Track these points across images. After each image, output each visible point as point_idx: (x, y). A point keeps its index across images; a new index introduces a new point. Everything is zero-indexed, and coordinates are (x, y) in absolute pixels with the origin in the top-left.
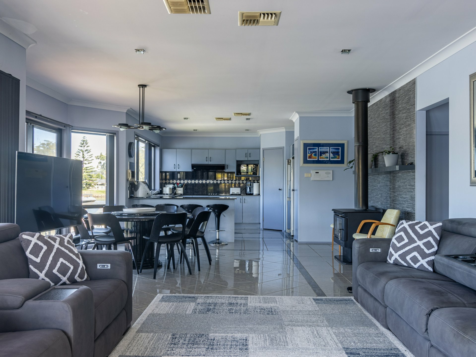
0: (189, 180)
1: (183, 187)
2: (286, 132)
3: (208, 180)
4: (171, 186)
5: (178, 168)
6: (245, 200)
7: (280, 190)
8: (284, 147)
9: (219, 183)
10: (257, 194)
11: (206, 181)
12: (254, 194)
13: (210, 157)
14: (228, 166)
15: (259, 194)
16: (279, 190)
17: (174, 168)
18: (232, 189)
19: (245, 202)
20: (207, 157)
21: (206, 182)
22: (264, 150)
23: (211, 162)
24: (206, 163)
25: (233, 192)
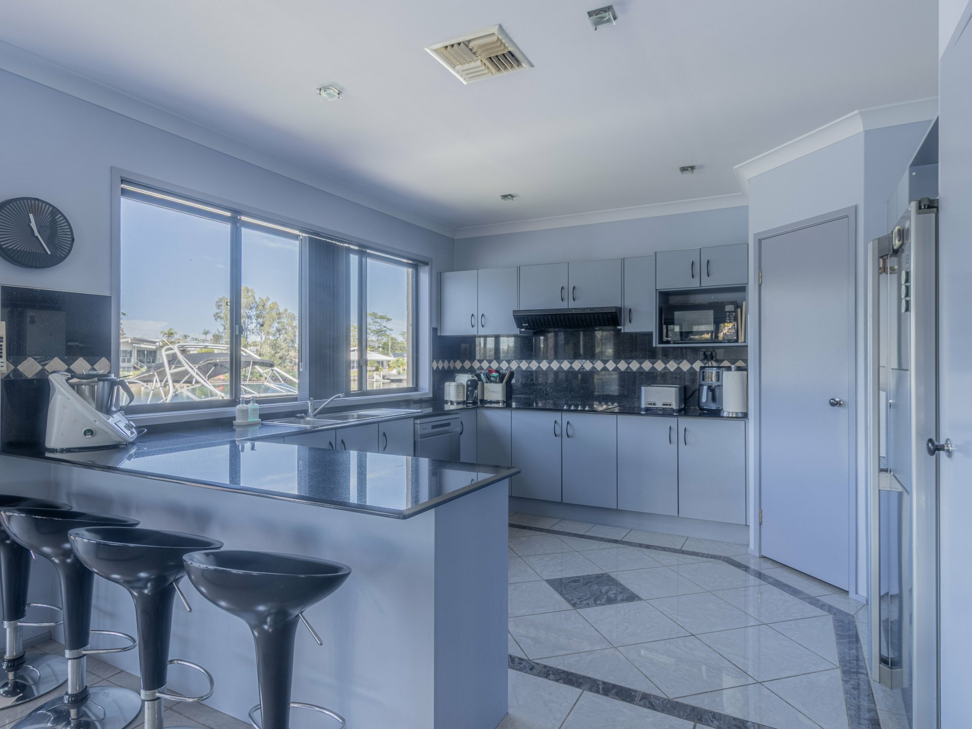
0: (524, 361)
1: (504, 381)
2: (867, 133)
3: (576, 361)
4: (464, 379)
5: (483, 326)
6: (687, 433)
7: (835, 404)
8: (856, 208)
9: (599, 370)
10: (737, 413)
11: (571, 363)
12: (725, 414)
13: (574, 288)
14: (633, 311)
15: (745, 416)
16: (833, 404)
17: (473, 326)
18: (646, 392)
19: (687, 441)
20: (565, 285)
21: (571, 367)
22: (760, 241)
23: (576, 301)
24: (563, 305)
25: (652, 400)
